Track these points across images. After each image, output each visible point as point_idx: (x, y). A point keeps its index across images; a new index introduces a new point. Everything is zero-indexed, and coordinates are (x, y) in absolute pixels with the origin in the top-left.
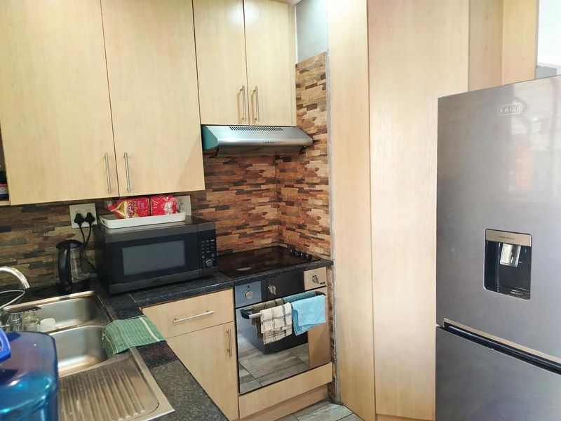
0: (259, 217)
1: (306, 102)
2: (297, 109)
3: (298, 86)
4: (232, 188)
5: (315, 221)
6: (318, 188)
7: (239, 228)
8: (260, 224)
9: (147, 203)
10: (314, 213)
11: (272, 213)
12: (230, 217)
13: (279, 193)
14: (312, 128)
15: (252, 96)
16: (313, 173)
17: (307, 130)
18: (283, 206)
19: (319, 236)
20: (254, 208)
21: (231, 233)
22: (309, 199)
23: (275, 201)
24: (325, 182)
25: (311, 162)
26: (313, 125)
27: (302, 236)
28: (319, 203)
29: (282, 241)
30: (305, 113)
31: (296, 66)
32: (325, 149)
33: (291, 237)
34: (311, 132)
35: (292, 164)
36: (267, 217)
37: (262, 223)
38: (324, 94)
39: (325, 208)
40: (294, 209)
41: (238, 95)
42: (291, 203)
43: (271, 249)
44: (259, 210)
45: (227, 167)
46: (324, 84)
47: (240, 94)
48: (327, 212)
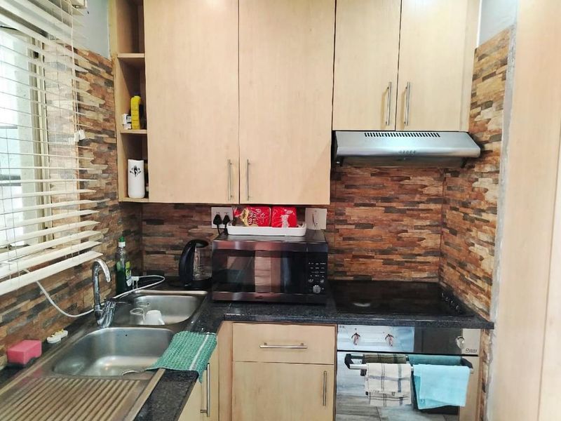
0: (413, 243)
1: (481, 98)
2: (471, 109)
3: (475, 77)
4: (380, 204)
5: (478, 261)
6: (485, 216)
7: (383, 252)
8: (414, 252)
9: (269, 214)
10: (478, 250)
11: (431, 240)
12: (372, 238)
13: (444, 216)
14: (485, 134)
15: (404, 94)
16: (480, 195)
17: (478, 135)
18: (447, 233)
19: (479, 283)
20: (406, 231)
21: (372, 257)
22: (474, 229)
23: (437, 226)
24: (494, 209)
25: (480, 180)
26: (485, 130)
27: (462, 278)
28: (484, 237)
29: (441, 278)
30: (479, 113)
31: (476, 50)
32: (497, 165)
33: (451, 275)
34: (483, 139)
35: (460, 181)
36: (424, 244)
37: (417, 250)
38: (503, 85)
39: (490, 247)
40: (457, 240)
41: (384, 94)
42: (454, 232)
43: (426, 286)
44: (412, 234)
45: (375, 180)
46: (504, 73)
47: (385, 93)
48: (492, 253)
